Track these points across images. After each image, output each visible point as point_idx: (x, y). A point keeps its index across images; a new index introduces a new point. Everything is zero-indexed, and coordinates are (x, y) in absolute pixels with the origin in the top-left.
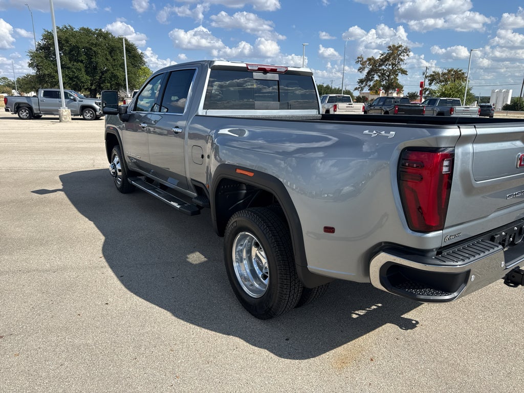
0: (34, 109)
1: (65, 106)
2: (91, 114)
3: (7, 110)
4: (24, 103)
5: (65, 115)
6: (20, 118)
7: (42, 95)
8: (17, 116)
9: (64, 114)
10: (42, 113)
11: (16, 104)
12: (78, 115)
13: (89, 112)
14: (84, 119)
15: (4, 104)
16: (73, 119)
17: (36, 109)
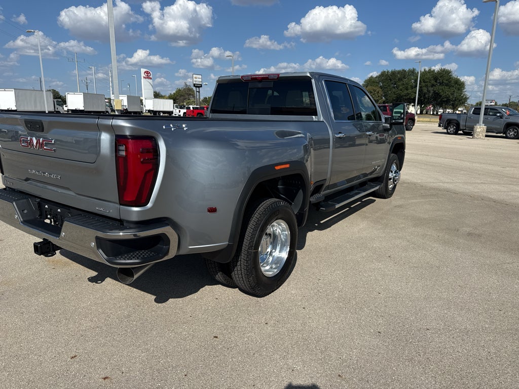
0: (461, 126)
1: (481, 123)
2: (515, 132)
3: (440, 126)
4: (455, 120)
5: (478, 132)
6: (448, 133)
7: (471, 113)
8: (445, 131)
9: (478, 130)
10: (467, 129)
11: (448, 120)
12: (500, 133)
13: (513, 130)
14: (506, 137)
15: (439, 121)
16: (486, 136)
17: (463, 126)
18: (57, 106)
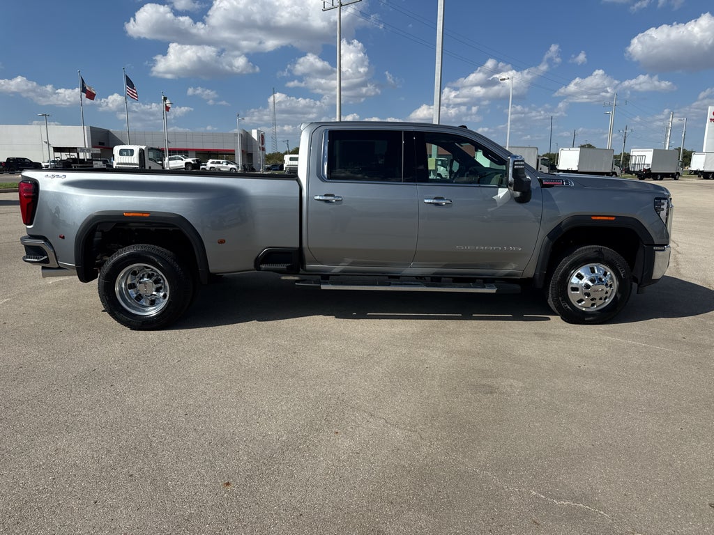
18: (540, 166)
